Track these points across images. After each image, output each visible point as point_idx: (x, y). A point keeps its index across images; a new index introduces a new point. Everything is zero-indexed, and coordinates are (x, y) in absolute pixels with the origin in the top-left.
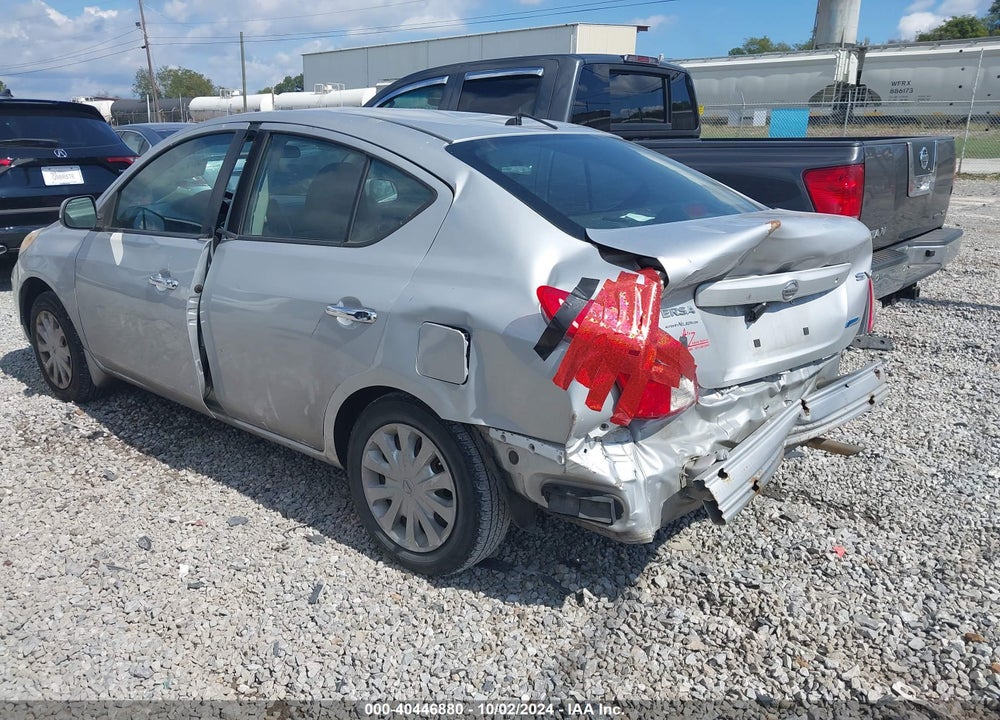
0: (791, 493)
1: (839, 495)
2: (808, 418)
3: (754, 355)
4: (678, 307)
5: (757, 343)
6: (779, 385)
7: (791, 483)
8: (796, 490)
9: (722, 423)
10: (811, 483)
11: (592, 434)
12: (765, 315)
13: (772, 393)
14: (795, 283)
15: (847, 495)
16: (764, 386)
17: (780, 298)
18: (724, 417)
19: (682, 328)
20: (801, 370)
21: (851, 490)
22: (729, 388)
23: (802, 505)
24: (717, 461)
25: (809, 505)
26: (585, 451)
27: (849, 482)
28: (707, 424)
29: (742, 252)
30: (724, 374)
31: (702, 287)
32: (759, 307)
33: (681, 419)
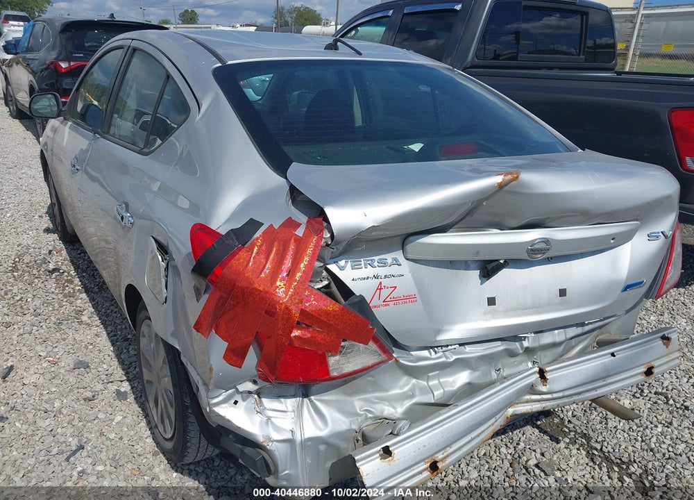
0: (572, 433)
1: (623, 447)
2: (544, 389)
3: (485, 314)
4: (376, 258)
5: (491, 301)
6: (522, 346)
7: (577, 422)
8: (579, 431)
9: (433, 383)
10: (598, 427)
11: (241, 388)
12: (505, 273)
13: (511, 354)
14: (546, 241)
15: (631, 449)
16: (499, 347)
17: (525, 256)
18: (437, 377)
19: (378, 281)
20: (556, 331)
21: (638, 445)
22: (447, 346)
23: (575, 451)
24: (391, 433)
25: (584, 453)
26: (236, 402)
27: (640, 434)
28: (414, 381)
29: (465, 204)
30: (439, 332)
31: (411, 238)
32: (494, 264)
33: (372, 376)
